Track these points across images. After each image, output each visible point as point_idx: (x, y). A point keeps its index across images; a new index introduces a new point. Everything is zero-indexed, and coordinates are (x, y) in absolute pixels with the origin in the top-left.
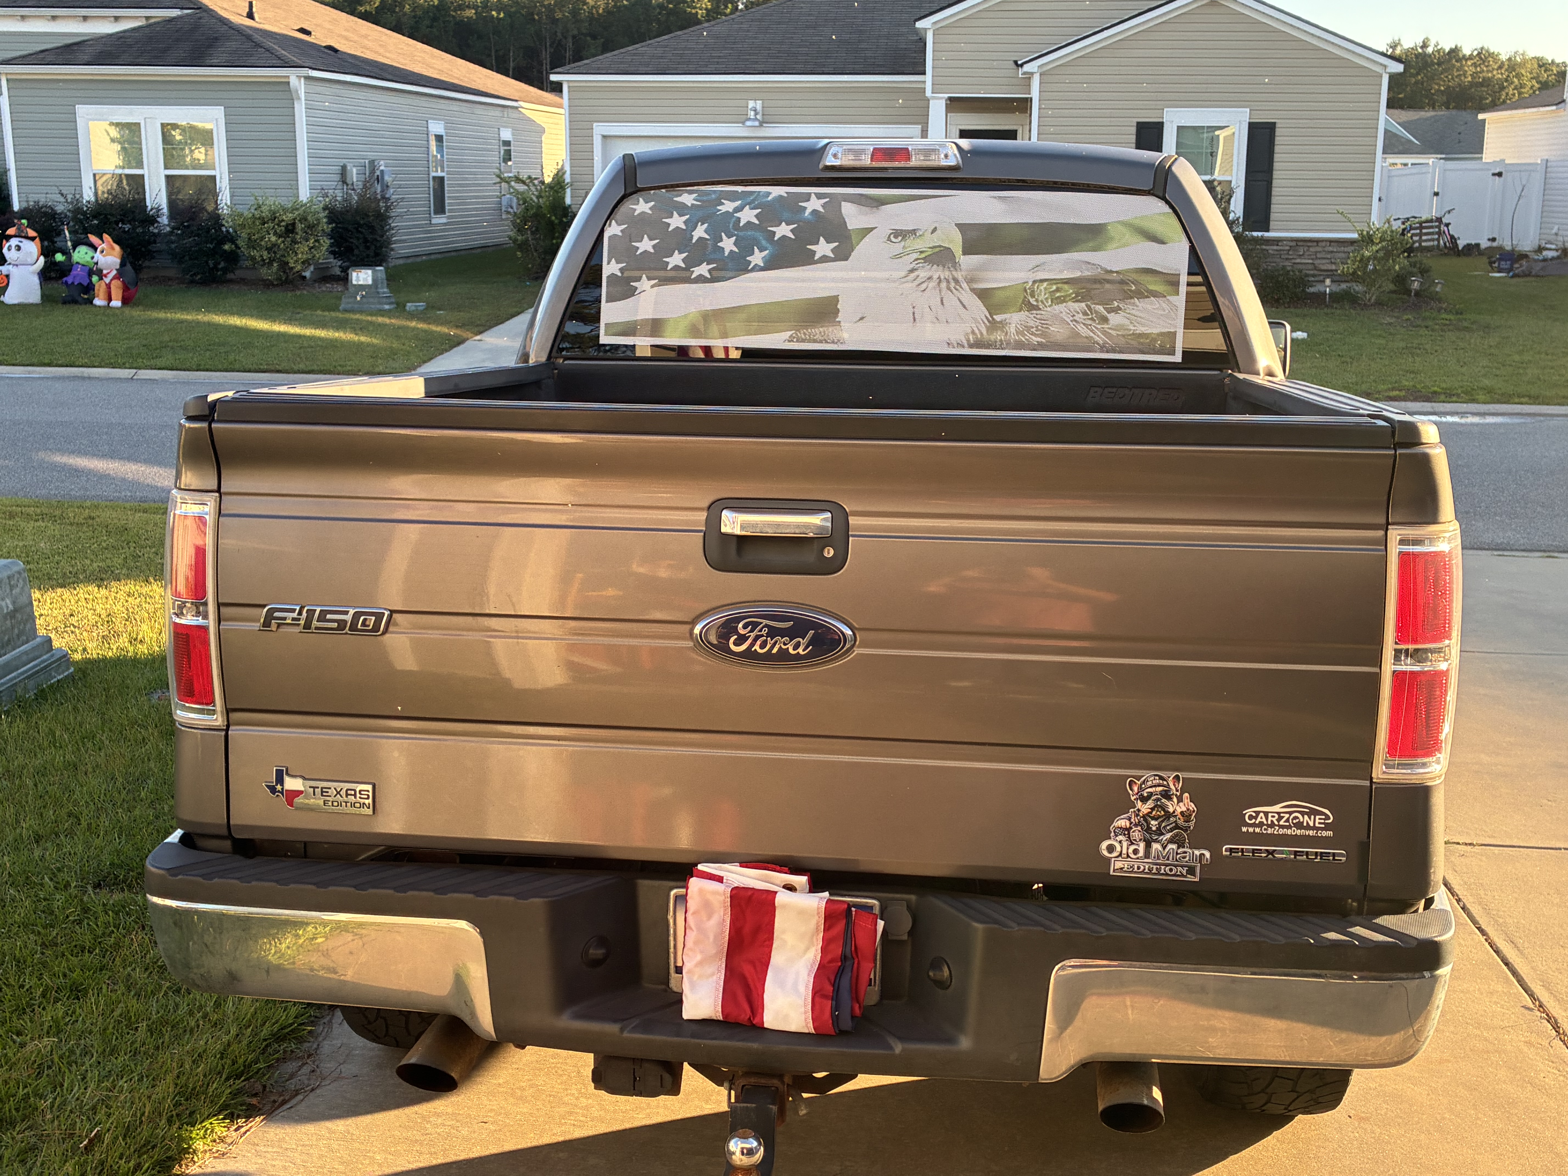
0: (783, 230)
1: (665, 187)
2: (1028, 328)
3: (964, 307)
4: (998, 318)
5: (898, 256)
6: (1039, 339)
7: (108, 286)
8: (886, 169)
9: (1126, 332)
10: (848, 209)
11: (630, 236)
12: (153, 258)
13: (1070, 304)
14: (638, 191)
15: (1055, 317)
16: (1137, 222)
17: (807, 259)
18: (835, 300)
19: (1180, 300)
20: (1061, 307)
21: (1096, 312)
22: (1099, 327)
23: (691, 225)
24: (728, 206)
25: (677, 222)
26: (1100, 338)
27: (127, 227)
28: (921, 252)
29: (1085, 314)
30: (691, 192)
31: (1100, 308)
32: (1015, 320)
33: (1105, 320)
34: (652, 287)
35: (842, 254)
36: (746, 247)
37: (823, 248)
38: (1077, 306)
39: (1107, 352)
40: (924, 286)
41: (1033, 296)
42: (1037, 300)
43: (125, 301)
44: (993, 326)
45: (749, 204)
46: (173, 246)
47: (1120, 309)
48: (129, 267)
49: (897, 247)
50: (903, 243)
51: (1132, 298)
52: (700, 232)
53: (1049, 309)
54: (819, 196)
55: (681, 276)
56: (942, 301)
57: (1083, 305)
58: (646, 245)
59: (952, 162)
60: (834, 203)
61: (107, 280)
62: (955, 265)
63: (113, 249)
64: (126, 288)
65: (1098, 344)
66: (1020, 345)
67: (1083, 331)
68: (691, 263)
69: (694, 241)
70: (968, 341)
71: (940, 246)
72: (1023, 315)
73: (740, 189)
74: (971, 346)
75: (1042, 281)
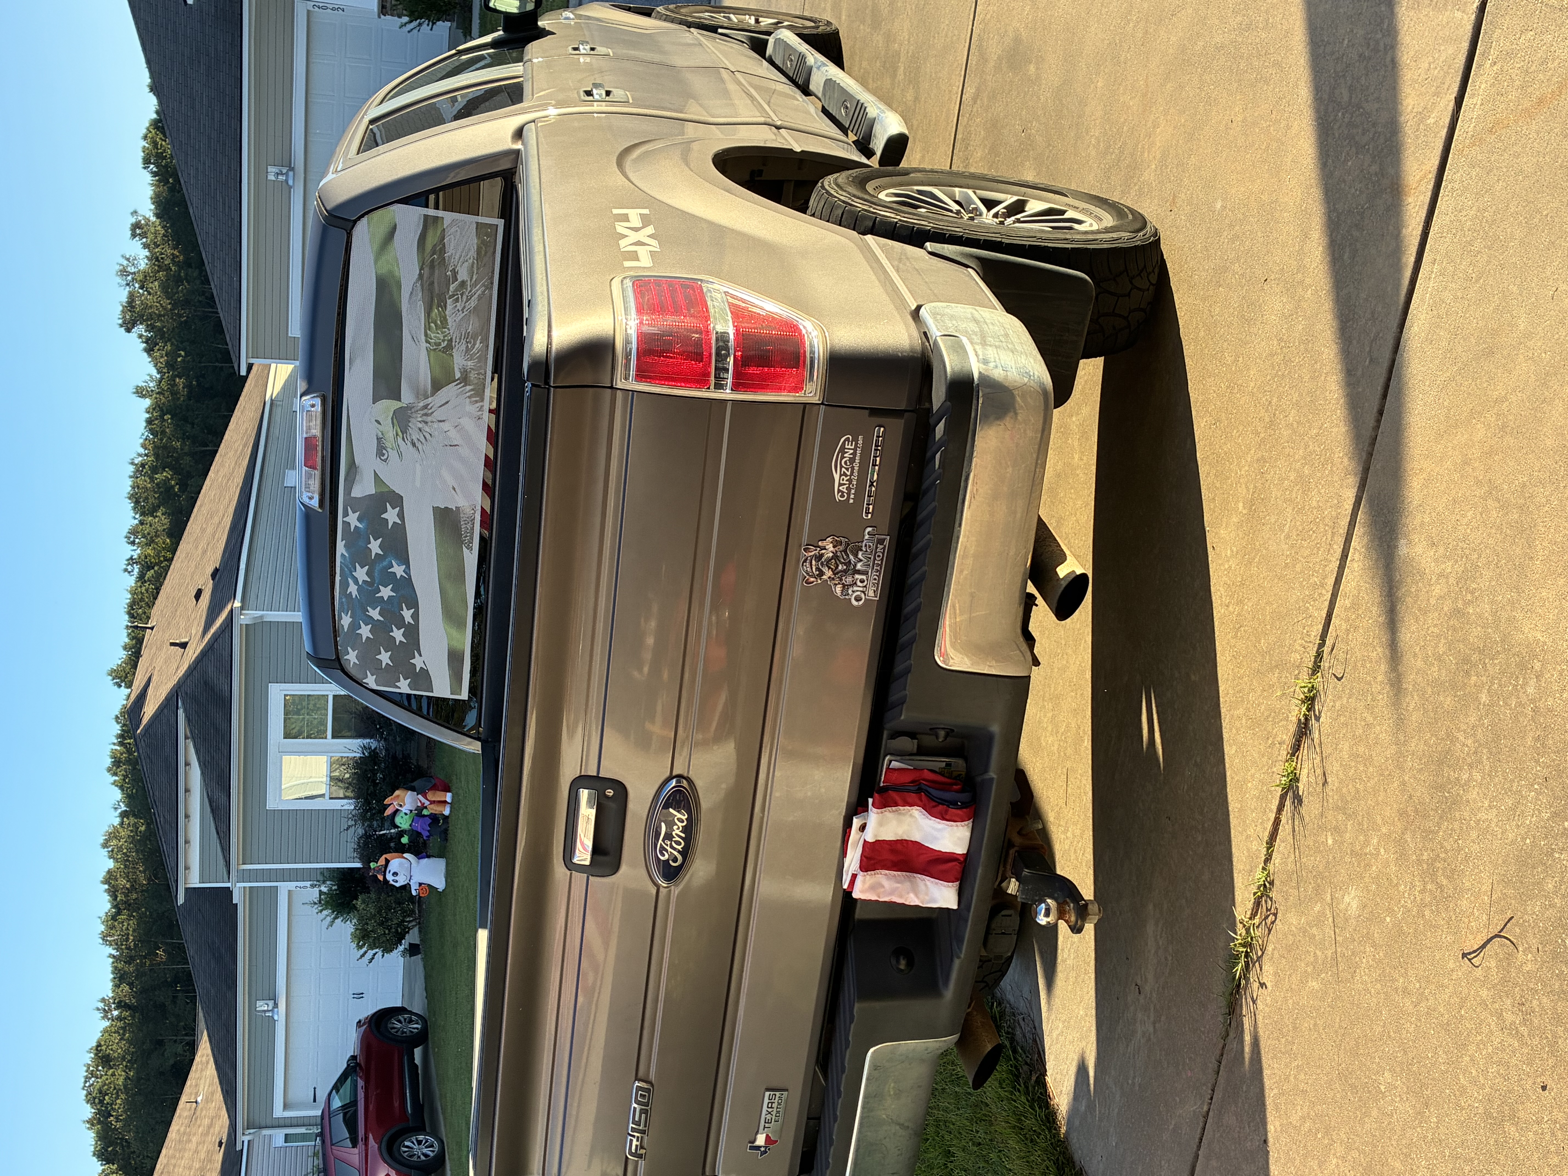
0: (375, 547)
1: (335, 637)
2: (467, 350)
3: (447, 402)
4: (458, 375)
5: (400, 455)
6: (478, 342)
7: (432, 802)
8: (323, 457)
9: (475, 266)
10: (358, 492)
11: (376, 667)
12: (409, 755)
13: (447, 313)
14: (338, 659)
15: (459, 326)
16: (376, 246)
17: (400, 529)
18: (436, 509)
19: (448, 217)
20: (450, 320)
21: (456, 290)
22: (469, 289)
23: (369, 620)
24: (353, 589)
25: (365, 631)
26: (479, 290)
27: (380, 775)
28: (397, 435)
29: (457, 300)
30: (340, 618)
31: (452, 287)
32: (459, 361)
33: (463, 283)
34: (420, 655)
35: (397, 500)
36: (389, 578)
37: (391, 516)
38: (449, 307)
39: (492, 283)
40: (428, 436)
41: (440, 344)
42: (443, 341)
43: (447, 789)
44: (465, 379)
45: (351, 572)
46: (398, 739)
47: (454, 269)
48: (415, 784)
49: (393, 454)
50: (389, 450)
51: (444, 258)
52: (375, 614)
53: (451, 332)
54: (346, 514)
55: (412, 632)
56: (441, 421)
57: (449, 301)
58: (385, 657)
59: (318, 402)
60: (353, 504)
61: (427, 803)
62: (409, 408)
63: (398, 796)
64: (434, 788)
65: (484, 291)
66: (483, 359)
67: (473, 303)
68: (400, 623)
69: (382, 619)
70: (476, 402)
71: (392, 419)
72: (455, 353)
73: (338, 578)
74: (482, 400)
75: (426, 335)
